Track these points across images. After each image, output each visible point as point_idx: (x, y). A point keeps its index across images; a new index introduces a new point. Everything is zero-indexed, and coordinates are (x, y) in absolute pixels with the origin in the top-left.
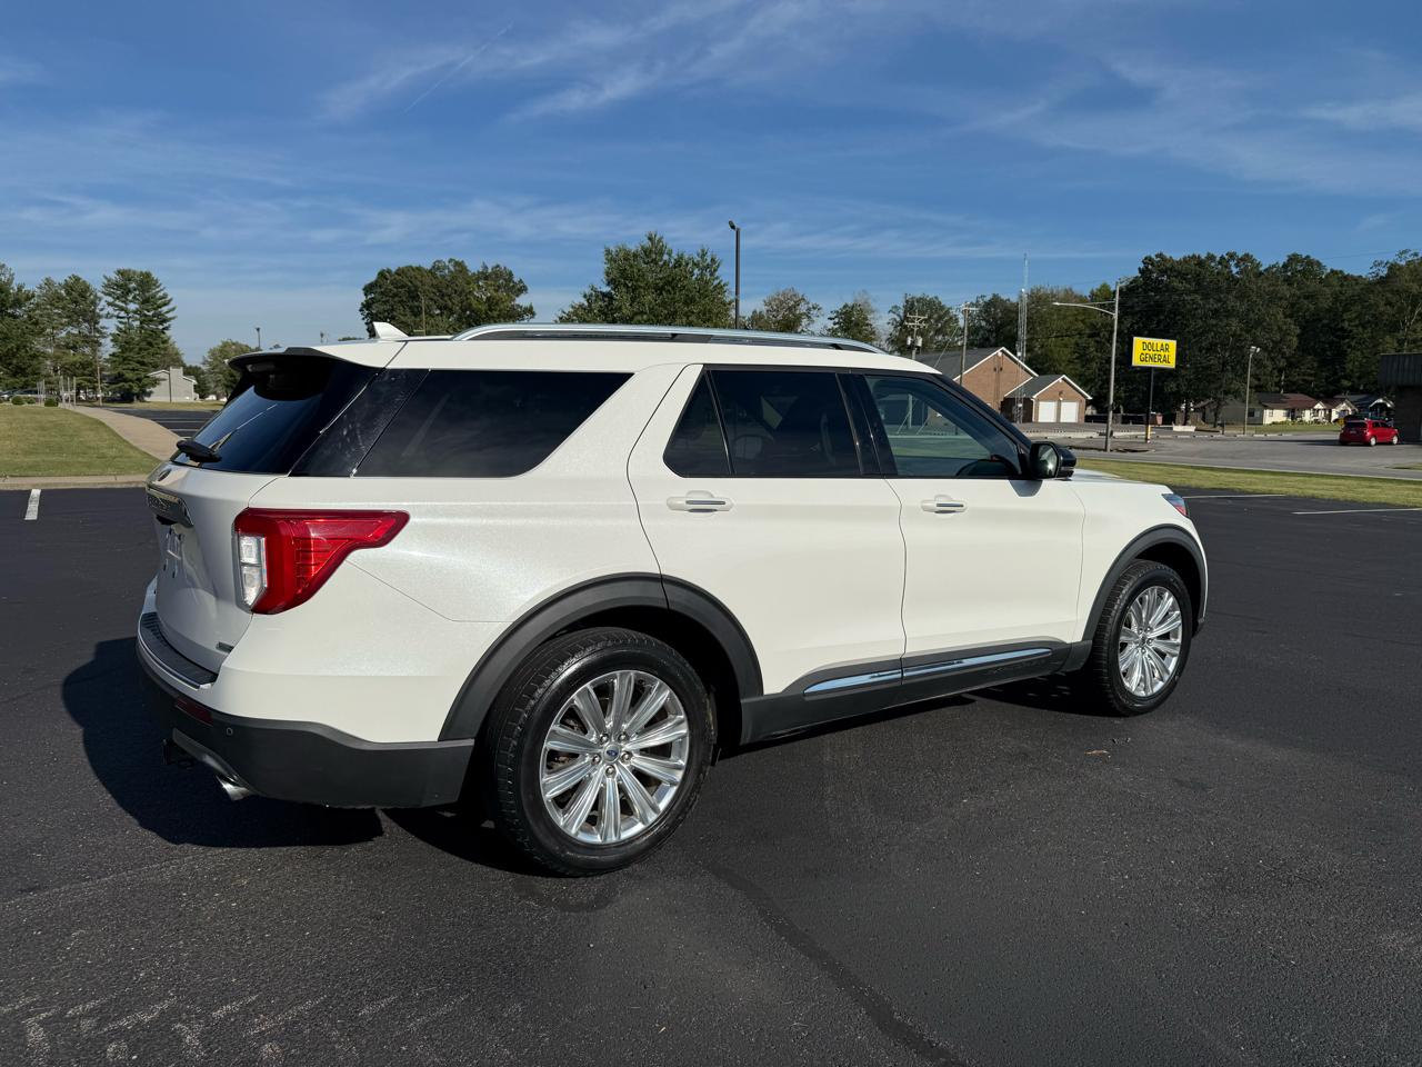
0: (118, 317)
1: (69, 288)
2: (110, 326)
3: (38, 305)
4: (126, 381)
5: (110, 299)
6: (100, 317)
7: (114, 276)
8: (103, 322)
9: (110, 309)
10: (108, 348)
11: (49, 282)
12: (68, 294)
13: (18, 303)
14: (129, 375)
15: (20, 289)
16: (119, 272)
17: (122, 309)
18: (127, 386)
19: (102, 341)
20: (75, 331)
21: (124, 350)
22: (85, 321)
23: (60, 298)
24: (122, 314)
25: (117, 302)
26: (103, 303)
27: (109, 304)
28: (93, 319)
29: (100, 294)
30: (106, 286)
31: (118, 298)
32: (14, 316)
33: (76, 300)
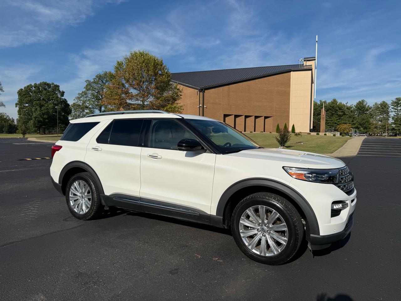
0: (395, 112)
1: (381, 105)
2: (392, 114)
3: (372, 110)
4: (395, 130)
5: (393, 107)
6: (389, 112)
7: (394, 100)
8: (390, 113)
9: (392, 110)
10: (391, 121)
11: (376, 104)
12: (381, 106)
13: (367, 110)
14: (396, 128)
15: (368, 107)
16: (396, 99)
17: (396, 109)
18: (395, 131)
19: (389, 119)
20: (382, 117)
21: (395, 121)
22: (385, 113)
23: (379, 108)
24: (396, 111)
25: (395, 107)
26: (391, 108)
27: (392, 108)
28: (387, 113)
29: (390, 106)
30: (392, 103)
31: (395, 106)
32: (366, 114)
33: (383, 108)
